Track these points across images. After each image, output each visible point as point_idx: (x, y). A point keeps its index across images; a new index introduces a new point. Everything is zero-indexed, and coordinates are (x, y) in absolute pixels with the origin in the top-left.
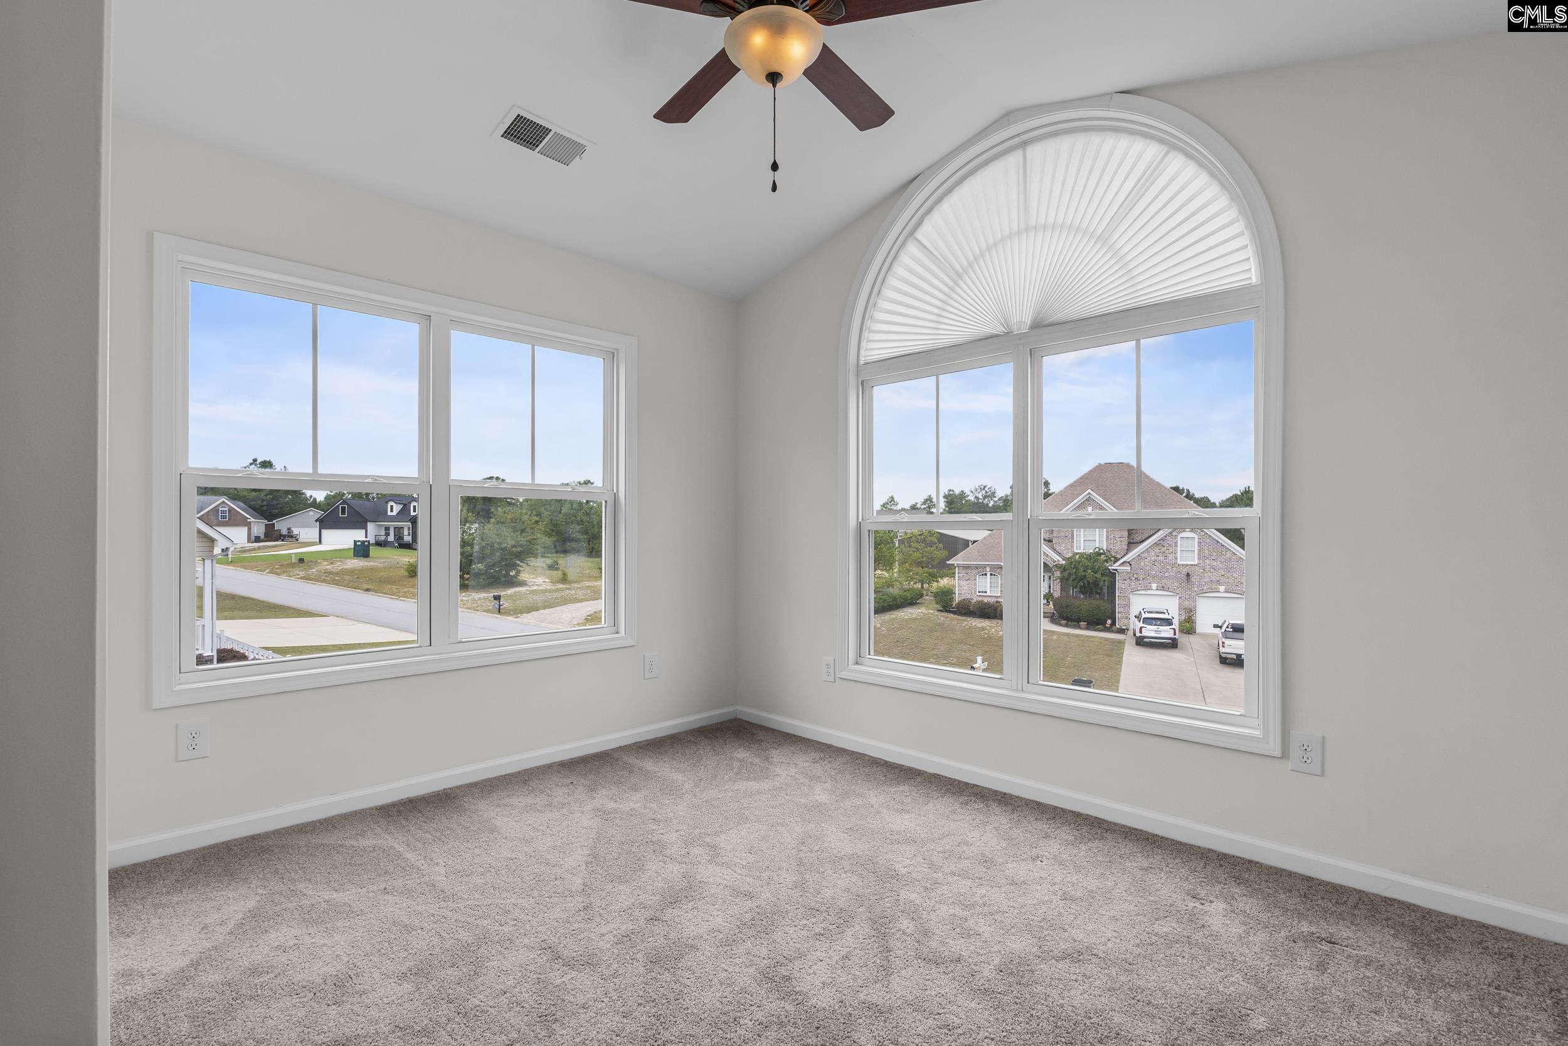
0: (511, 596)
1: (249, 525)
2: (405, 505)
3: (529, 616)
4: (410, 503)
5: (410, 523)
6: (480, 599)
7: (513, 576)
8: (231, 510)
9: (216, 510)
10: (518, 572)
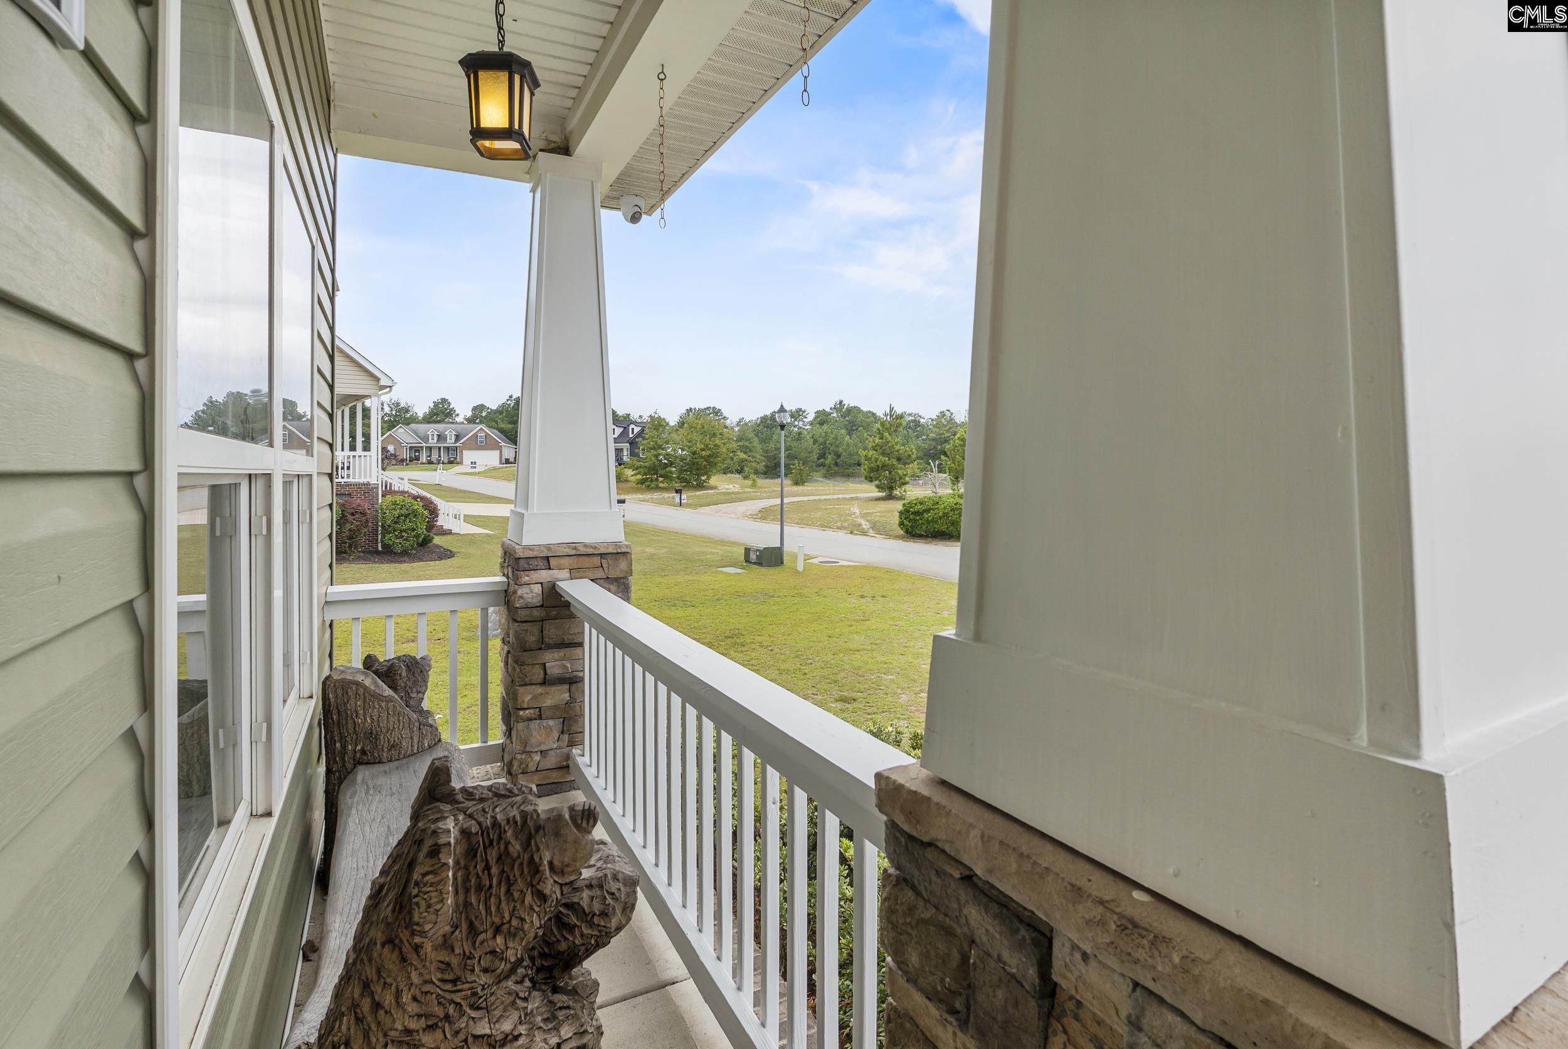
0: (698, 496)
1: (500, 448)
2: (625, 428)
3: (707, 508)
4: (628, 426)
5: (628, 444)
6: (669, 497)
7: (705, 481)
8: (487, 435)
9: (476, 436)
10: (709, 478)
